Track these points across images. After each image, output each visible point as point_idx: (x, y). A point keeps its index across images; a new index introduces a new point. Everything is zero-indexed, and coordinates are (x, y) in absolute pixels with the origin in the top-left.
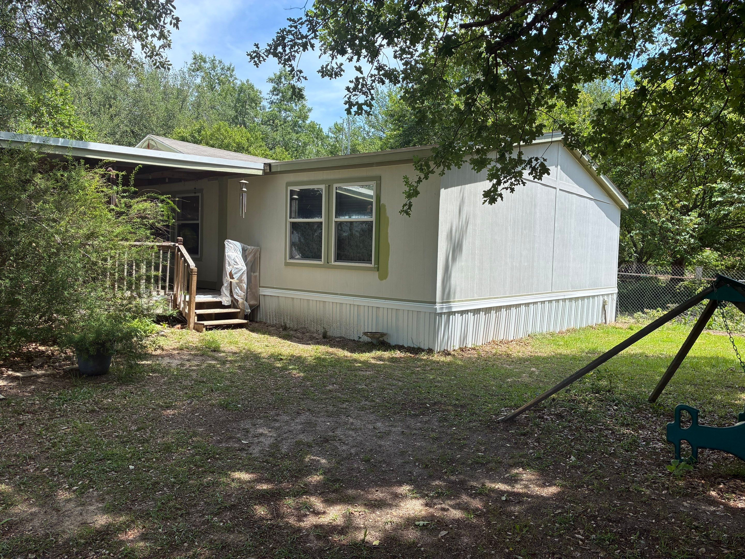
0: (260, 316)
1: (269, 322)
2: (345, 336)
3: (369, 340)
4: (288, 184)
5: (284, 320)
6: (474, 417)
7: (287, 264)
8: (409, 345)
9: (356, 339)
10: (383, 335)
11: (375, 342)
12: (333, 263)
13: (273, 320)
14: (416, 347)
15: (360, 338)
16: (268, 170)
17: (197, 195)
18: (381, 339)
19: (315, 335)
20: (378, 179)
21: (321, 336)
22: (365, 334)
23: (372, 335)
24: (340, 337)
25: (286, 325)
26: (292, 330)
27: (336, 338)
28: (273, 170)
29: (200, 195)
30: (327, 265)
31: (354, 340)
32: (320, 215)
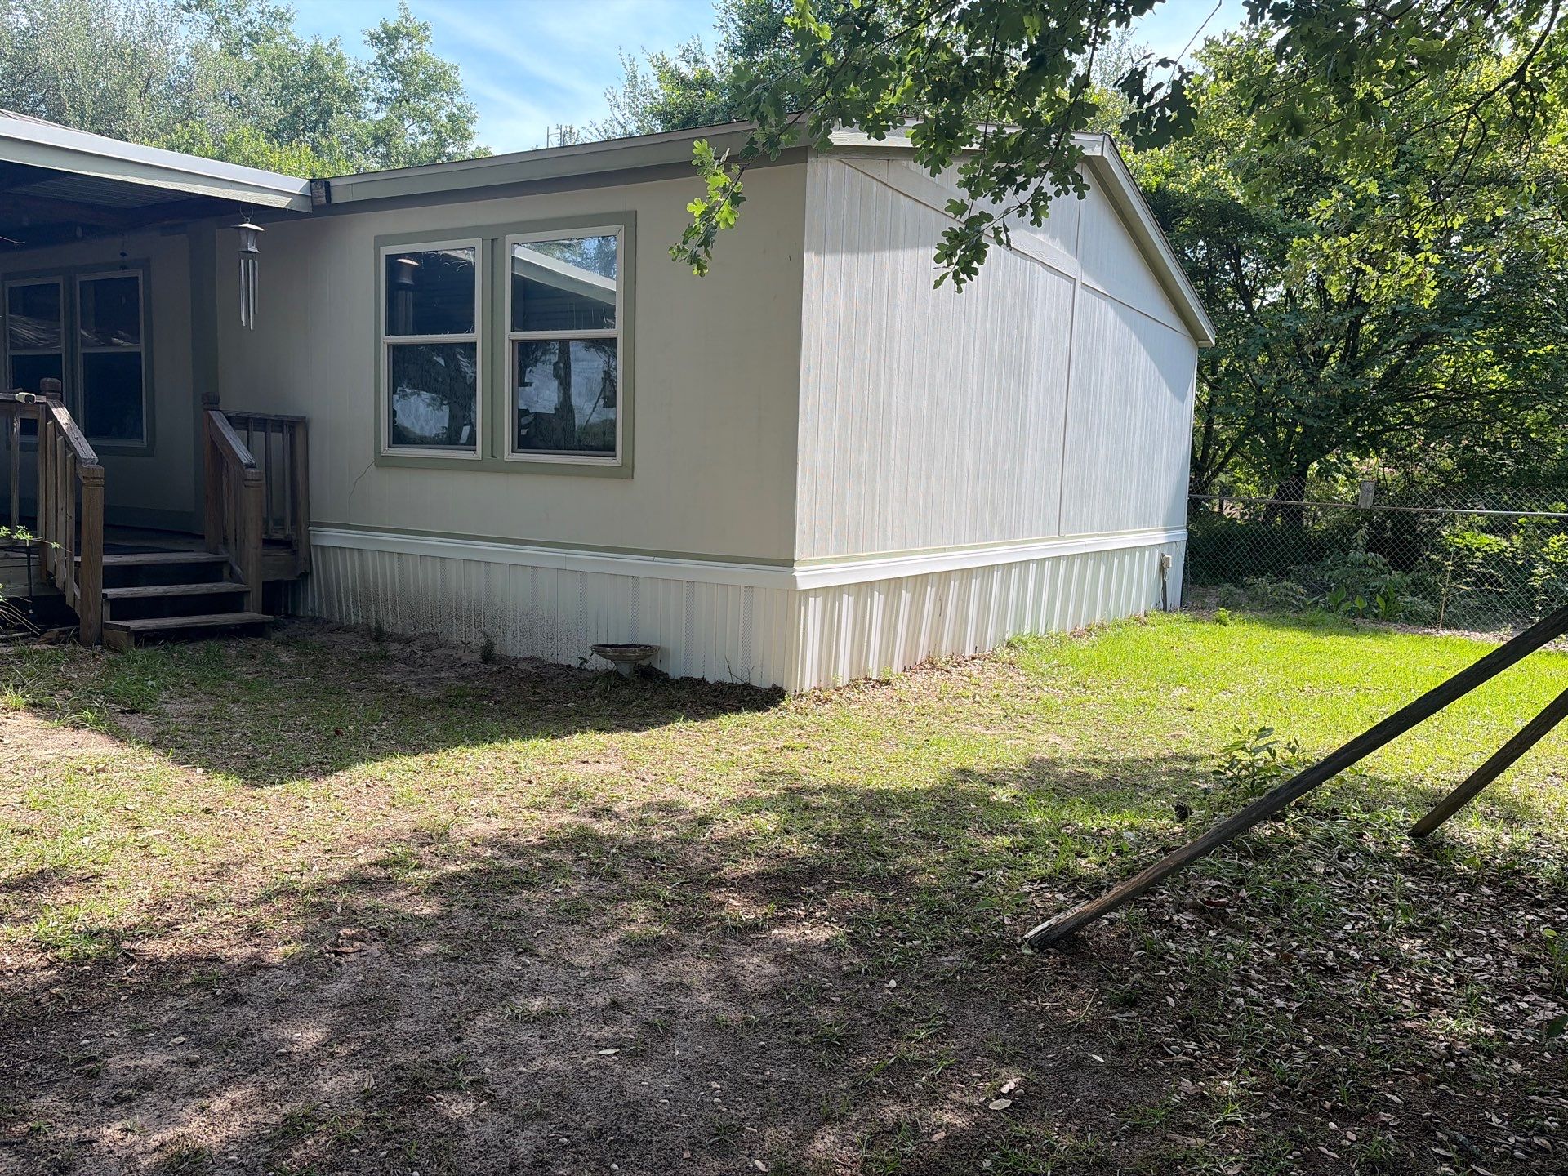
0: (312, 601)
1: (337, 617)
2: (545, 657)
3: (611, 666)
4: (380, 241)
5: (377, 613)
6: (946, 927)
7: (382, 462)
8: (719, 678)
9: (575, 663)
10: (648, 651)
11: (625, 670)
12: (508, 456)
13: (348, 614)
14: (739, 683)
15: (584, 661)
16: (324, 200)
17: (128, 274)
18: (645, 663)
19: (459, 654)
20: (630, 220)
21: (477, 657)
22: (599, 649)
23: (617, 651)
24: (531, 659)
25: (380, 627)
26: (398, 640)
27: (520, 660)
28: (336, 199)
29: (140, 274)
30: (492, 465)
31: (569, 666)
32: (469, 326)
